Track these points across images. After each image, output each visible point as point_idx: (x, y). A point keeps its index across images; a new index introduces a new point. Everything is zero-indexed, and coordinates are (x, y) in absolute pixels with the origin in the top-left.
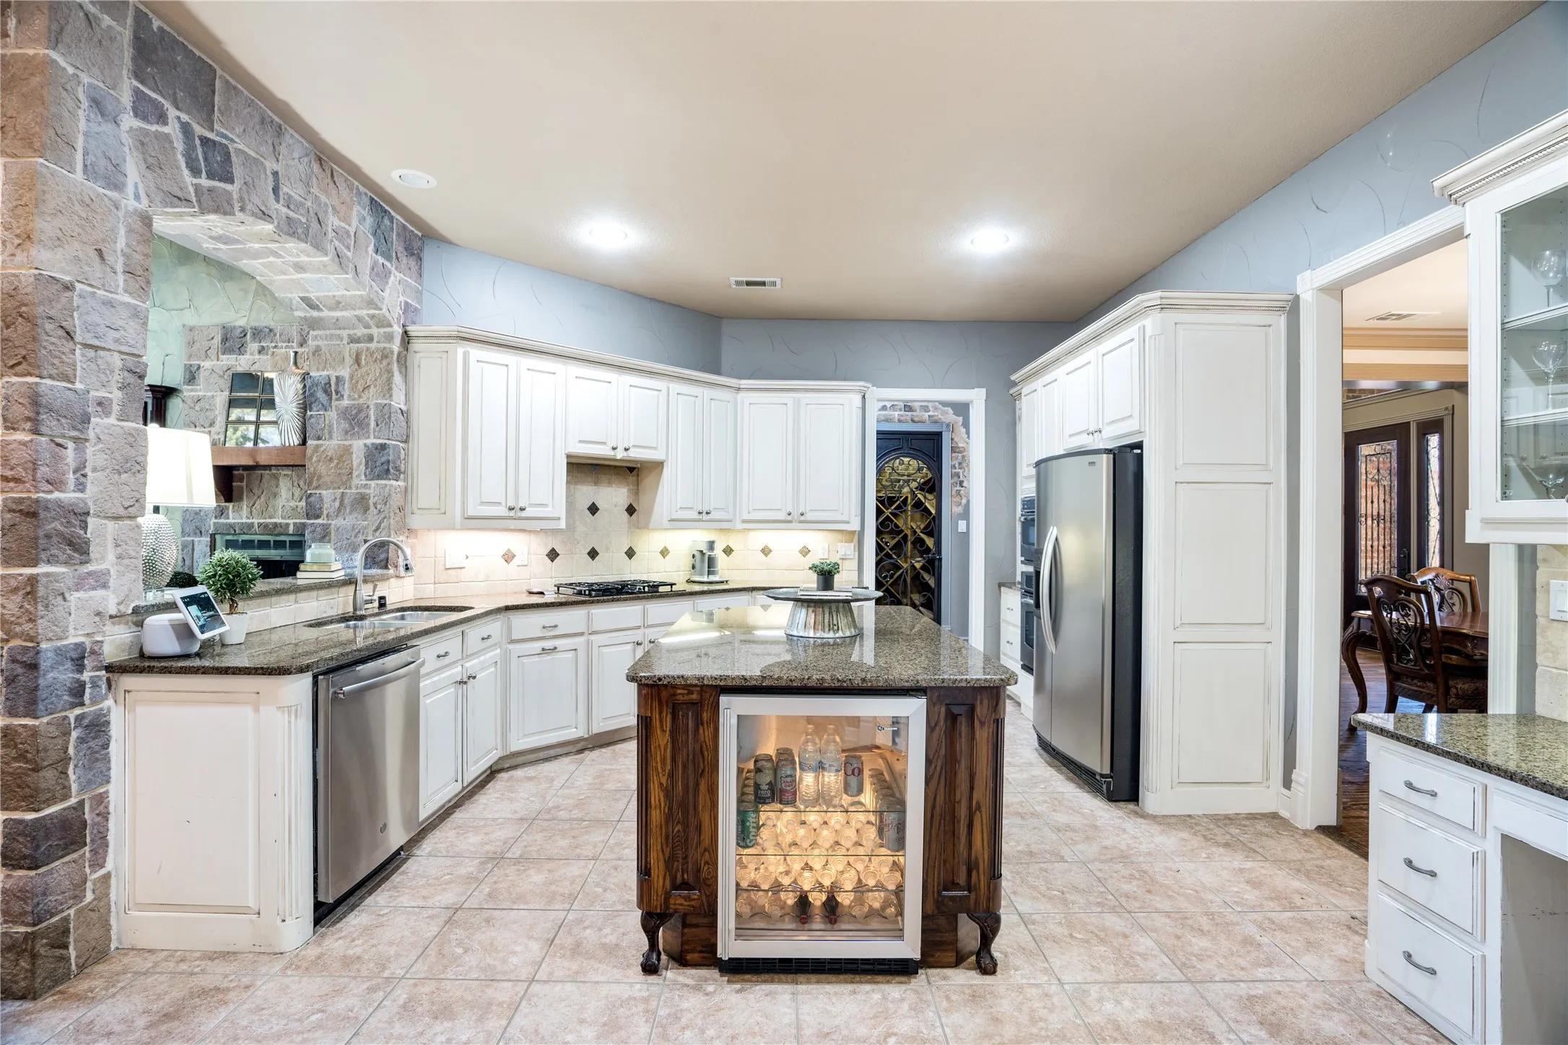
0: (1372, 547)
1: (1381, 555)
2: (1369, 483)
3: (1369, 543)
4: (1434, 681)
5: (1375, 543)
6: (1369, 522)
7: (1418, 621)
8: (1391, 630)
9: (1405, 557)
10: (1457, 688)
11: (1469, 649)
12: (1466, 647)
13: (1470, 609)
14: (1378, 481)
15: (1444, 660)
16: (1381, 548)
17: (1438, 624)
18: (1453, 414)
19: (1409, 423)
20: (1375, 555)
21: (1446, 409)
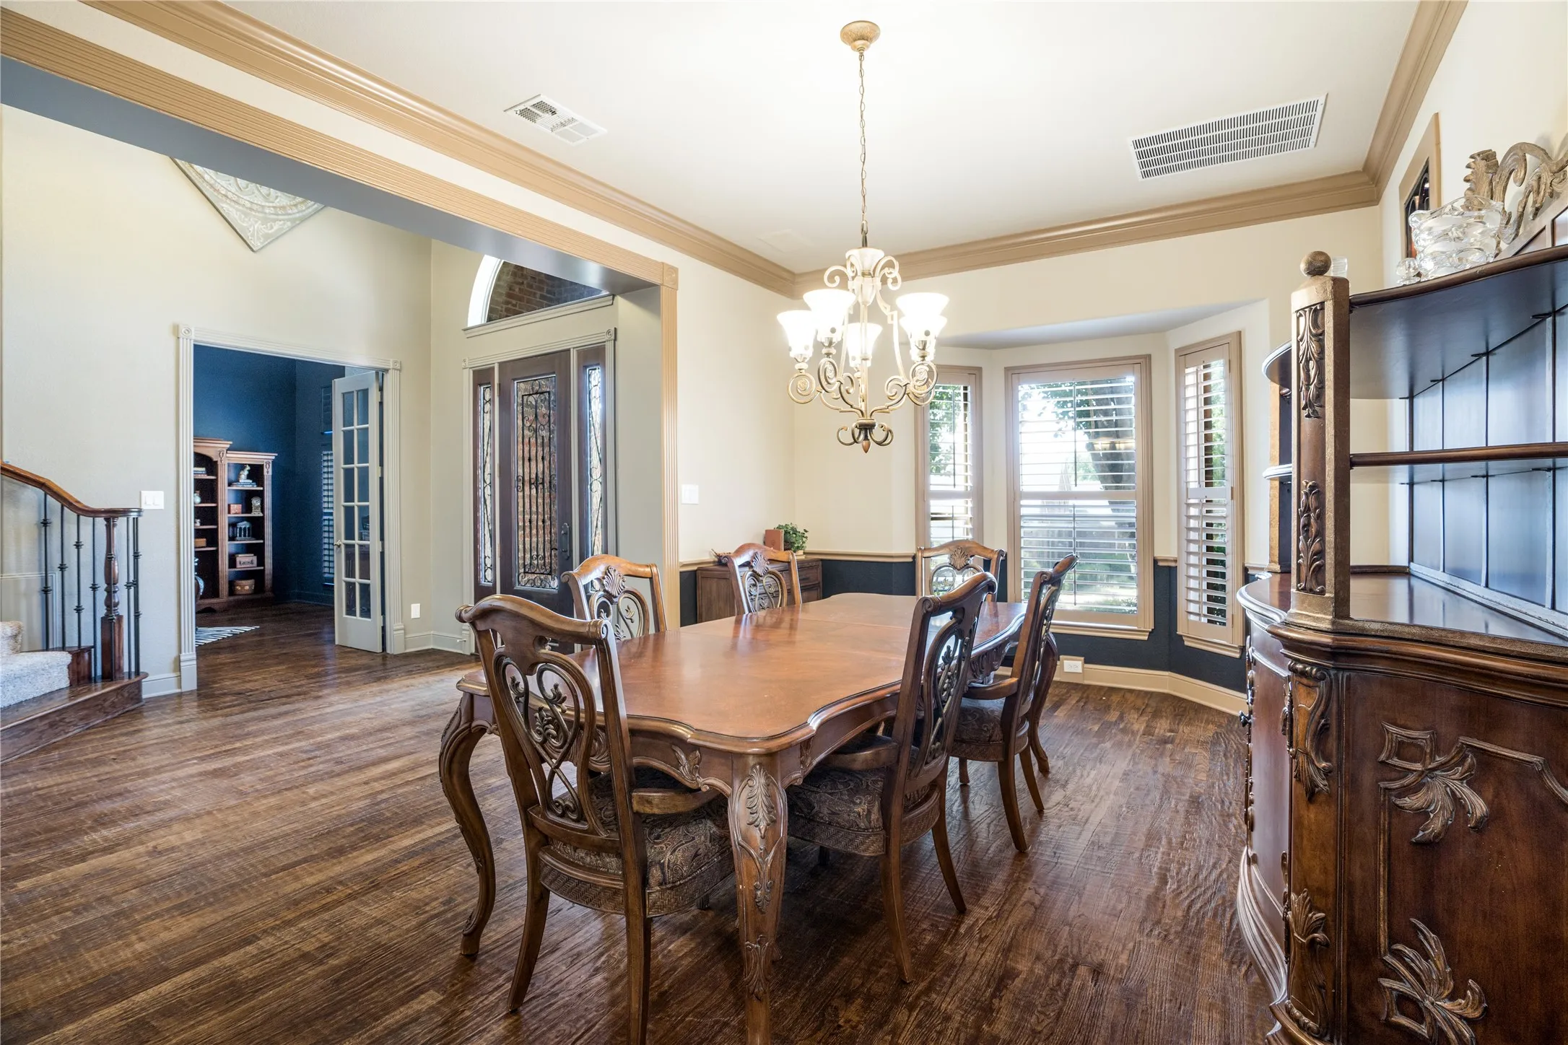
0: (530, 521)
1: (541, 532)
2: (526, 432)
3: (527, 517)
4: (619, 855)
5: (534, 517)
6: (527, 488)
7: (582, 706)
8: (528, 735)
9: (566, 534)
10: (662, 866)
11: (685, 770)
12: (677, 765)
13: (652, 630)
14: (536, 431)
15: (636, 807)
16: (540, 523)
17: (623, 712)
18: (615, 340)
19: (568, 350)
20: (534, 531)
21: (609, 332)
